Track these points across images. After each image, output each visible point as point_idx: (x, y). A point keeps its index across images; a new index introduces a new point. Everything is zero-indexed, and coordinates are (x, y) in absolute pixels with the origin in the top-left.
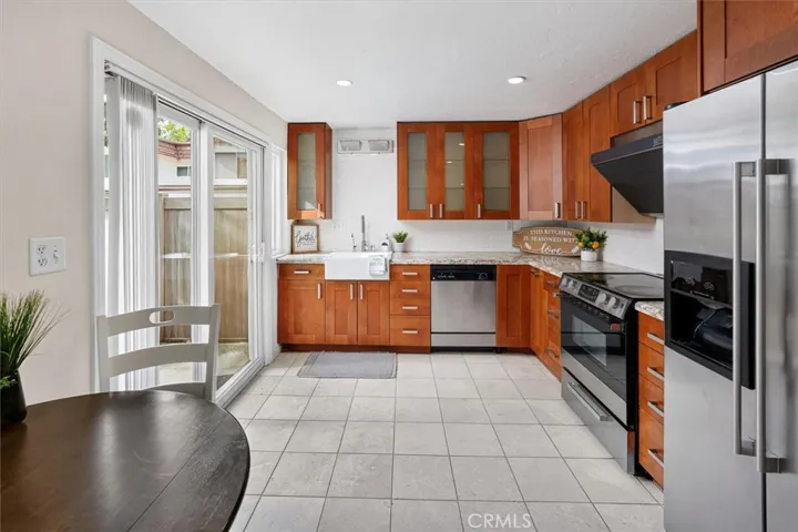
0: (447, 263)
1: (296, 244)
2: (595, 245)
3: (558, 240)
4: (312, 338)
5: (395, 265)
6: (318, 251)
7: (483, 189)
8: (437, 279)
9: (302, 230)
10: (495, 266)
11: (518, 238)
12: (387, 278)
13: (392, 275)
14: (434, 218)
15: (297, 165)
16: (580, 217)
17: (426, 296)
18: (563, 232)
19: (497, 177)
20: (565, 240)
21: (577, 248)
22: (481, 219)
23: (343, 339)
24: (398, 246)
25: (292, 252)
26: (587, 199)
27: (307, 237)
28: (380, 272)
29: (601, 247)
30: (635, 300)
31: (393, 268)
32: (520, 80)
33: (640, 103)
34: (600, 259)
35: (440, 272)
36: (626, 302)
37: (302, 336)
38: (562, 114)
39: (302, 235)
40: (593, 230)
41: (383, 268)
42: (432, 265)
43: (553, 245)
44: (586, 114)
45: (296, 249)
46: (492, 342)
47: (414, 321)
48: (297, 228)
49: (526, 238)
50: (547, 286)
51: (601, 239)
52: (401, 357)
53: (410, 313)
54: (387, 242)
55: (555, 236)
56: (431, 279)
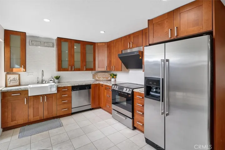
0: (77, 85)
1: (8, 83)
2: (115, 77)
3: (105, 76)
4: (21, 122)
5: (59, 87)
6: (20, 85)
7: (86, 62)
8: (74, 91)
9: (11, 77)
10: (91, 85)
11: (94, 76)
12: (56, 92)
13: (58, 91)
14: (71, 71)
15: (10, 48)
16: (113, 70)
17: (70, 97)
18: (106, 74)
19: (89, 58)
20: (107, 76)
21: (110, 78)
22: (85, 71)
23: (38, 118)
24: (56, 81)
25: (6, 86)
26: (115, 65)
27: (14, 79)
28: (54, 91)
29: (116, 77)
30: (133, 89)
31: (58, 89)
32: (103, 32)
33: (130, 43)
34: (115, 81)
35: (74, 88)
36: (131, 90)
37: (16, 122)
38: (107, 42)
39: (11, 79)
40: (114, 73)
41: (55, 89)
42: (72, 86)
43: (104, 78)
44: (115, 43)
45: (8, 85)
46: (90, 107)
47: (66, 106)
48: (8, 76)
49: (96, 76)
50: (106, 89)
51: (116, 75)
52: (61, 119)
53: (64, 103)
54: (52, 79)
55: (104, 75)
56: (72, 91)
